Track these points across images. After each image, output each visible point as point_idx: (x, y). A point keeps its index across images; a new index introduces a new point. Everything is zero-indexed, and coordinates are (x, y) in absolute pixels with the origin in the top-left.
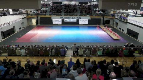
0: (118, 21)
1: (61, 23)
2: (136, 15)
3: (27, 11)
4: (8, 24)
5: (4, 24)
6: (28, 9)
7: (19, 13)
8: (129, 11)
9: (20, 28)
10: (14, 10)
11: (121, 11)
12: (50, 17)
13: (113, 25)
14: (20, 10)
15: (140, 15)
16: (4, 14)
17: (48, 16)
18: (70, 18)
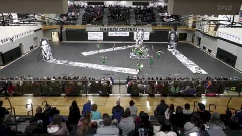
0: (201, 36)
1: (102, 38)
2: (232, 24)
3: (44, 18)
4: (11, 40)
5: (3, 39)
6: (45, 14)
7: (29, 22)
8: (220, 17)
9: (31, 48)
10: (20, 17)
11: (206, 17)
12: (84, 28)
13: (193, 42)
14: (32, 15)
15: (240, 25)
16: (4, 24)
17: (79, 26)
18: (118, 30)
